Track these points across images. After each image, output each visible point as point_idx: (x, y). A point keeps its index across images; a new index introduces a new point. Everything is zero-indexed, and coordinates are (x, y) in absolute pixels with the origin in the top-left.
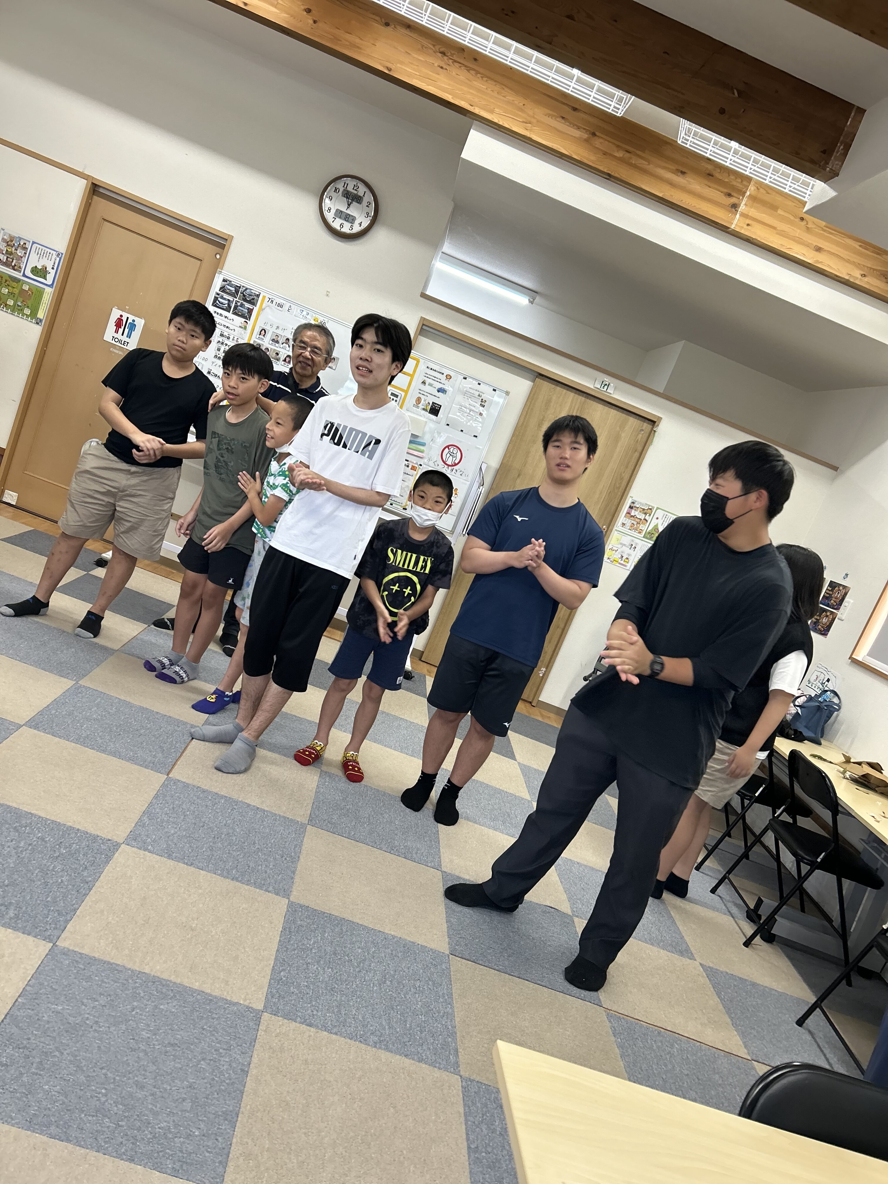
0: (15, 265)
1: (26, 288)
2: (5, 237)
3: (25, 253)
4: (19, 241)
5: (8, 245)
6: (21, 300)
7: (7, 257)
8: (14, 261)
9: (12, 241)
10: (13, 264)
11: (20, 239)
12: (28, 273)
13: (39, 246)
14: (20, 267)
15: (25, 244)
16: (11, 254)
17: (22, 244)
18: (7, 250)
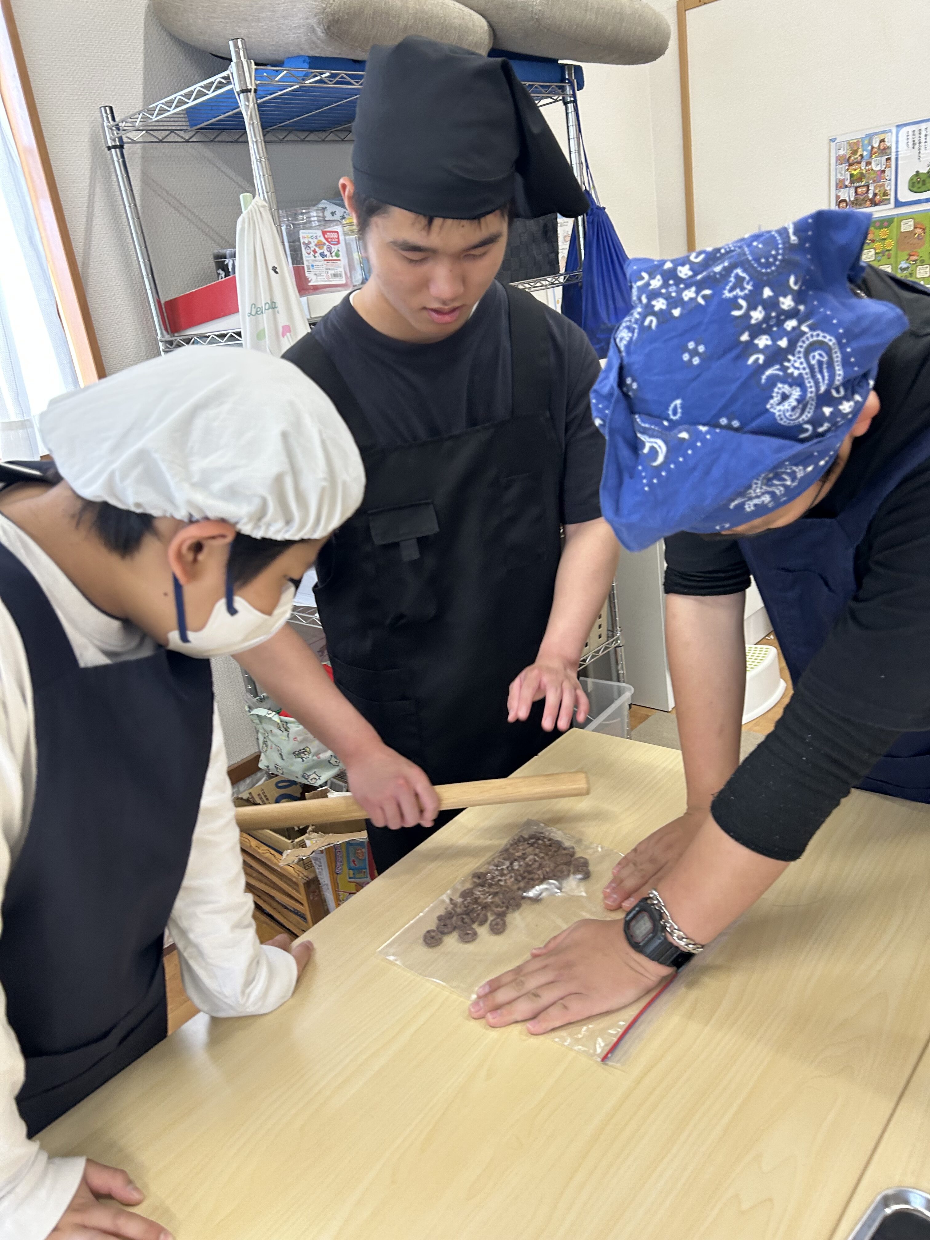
0: (875, 195)
1: (907, 226)
2: (842, 152)
3: (888, 159)
4: (870, 143)
5: (850, 165)
6: (905, 255)
7: (856, 188)
8: (871, 188)
9: (855, 152)
10: (871, 196)
11: (870, 137)
12: (905, 195)
13: (910, 129)
14: (885, 194)
15: (883, 141)
16: (861, 177)
17: (876, 145)
18: (852, 176)
